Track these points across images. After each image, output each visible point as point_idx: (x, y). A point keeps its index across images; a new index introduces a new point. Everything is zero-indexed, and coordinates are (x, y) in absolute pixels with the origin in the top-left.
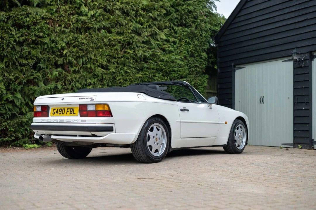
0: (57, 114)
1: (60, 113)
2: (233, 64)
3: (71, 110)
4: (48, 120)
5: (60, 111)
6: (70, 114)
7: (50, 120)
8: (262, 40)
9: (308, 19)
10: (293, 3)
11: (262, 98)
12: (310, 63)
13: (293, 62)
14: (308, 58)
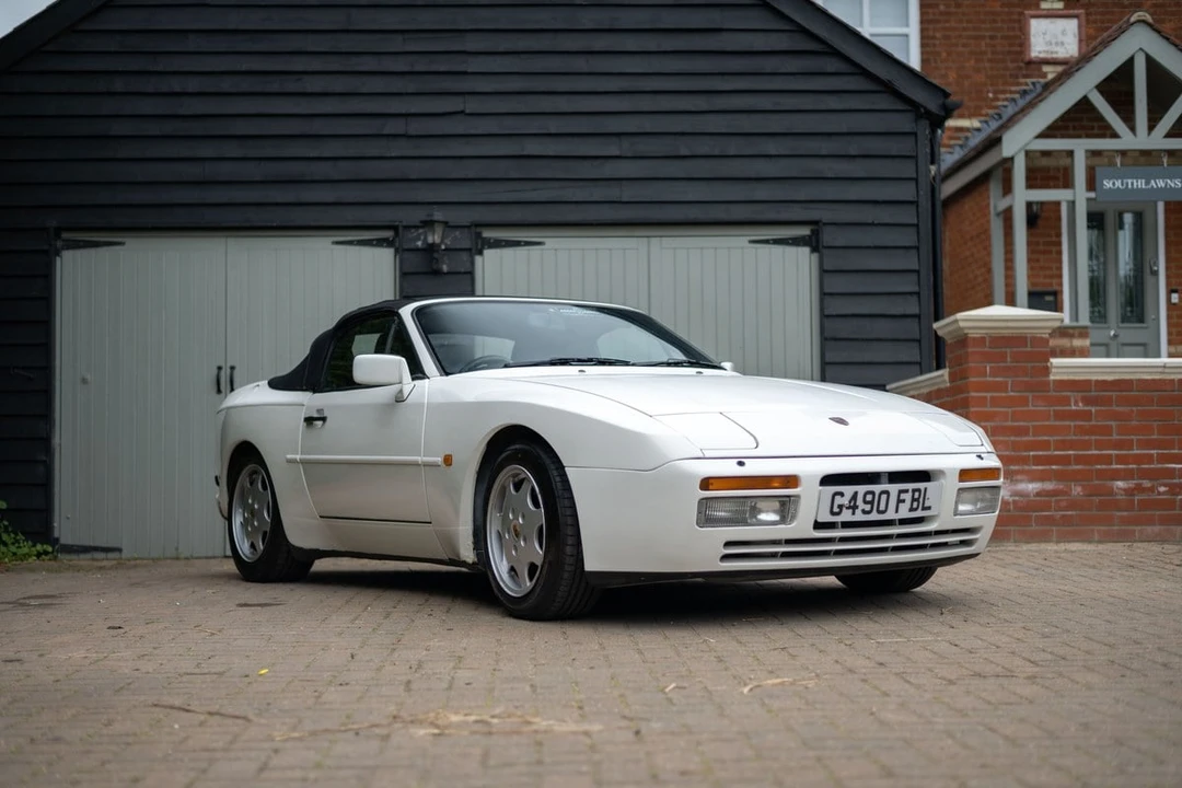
2: (52, 223)
8: (233, 150)
9: (467, 111)
10: (397, 44)
11: (229, 370)
12: (473, 263)
13: (397, 251)
14: (466, 244)
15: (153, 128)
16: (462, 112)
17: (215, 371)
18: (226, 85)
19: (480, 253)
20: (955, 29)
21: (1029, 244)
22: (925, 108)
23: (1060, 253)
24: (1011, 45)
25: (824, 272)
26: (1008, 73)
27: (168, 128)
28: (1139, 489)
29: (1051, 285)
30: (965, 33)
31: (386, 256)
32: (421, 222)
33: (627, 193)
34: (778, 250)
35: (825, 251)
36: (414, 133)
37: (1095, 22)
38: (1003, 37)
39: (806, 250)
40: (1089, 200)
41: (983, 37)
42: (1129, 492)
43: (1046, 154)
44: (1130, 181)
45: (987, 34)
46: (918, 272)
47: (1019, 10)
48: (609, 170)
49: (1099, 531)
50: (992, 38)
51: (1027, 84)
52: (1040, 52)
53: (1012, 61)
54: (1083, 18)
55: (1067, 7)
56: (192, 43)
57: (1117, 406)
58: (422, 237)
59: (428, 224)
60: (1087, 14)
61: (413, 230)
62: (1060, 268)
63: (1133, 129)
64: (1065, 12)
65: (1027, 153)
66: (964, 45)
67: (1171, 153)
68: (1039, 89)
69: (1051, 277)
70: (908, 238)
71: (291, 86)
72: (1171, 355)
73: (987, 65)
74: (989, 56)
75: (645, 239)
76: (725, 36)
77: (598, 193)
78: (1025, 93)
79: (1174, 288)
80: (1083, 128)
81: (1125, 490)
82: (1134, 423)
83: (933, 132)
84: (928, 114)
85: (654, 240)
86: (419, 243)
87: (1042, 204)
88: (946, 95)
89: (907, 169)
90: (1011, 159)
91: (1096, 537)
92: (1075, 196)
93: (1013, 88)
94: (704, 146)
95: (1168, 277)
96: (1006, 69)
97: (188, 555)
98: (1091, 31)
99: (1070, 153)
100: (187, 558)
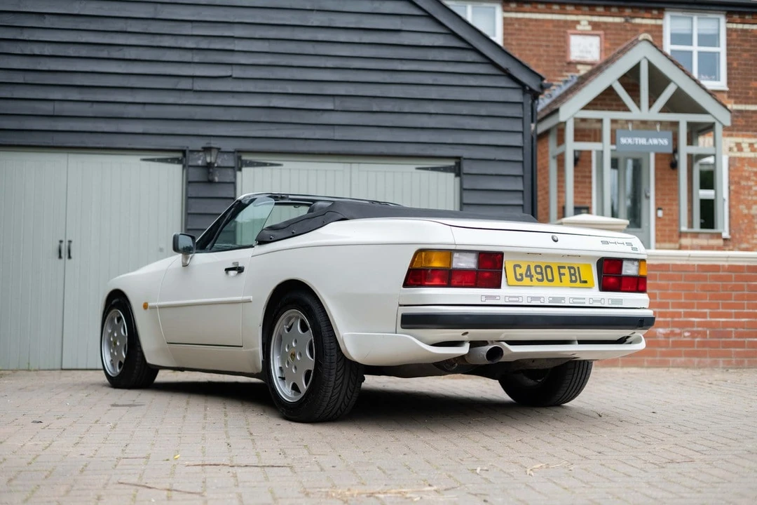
0: (531, 281)
1: (540, 277)
3: (572, 271)
4: (510, 297)
5: (537, 273)
6: (572, 281)
7: (518, 297)
9: (234, 76)
10: (187, 29)
11: (67, 244)
12: (235, 176)
13: (184, 167)
14: (231, 164)
15: (18, 78)
16: (230, 76)
17: (58, 243)
18: (71, 51)
19: (240, 170)
20: (525, 40)
21: (576, 177)
22: (529, 87)
23: (590, 183)
24: (559, 51)
25: (463, 190)
26: (556, 69)
27: (30, 78)
28: (672, 333)
29: (585, 203)
30: (531, 43)
31: (177, 169)
32: (203, 148)
33: (339, 134)
34: (435, 174)
35: (464, 177)
36: (198, 89)
37: (610, 39)
38: (554, 46)
39: (452, 175)
40: (612, 150)
41: (541, 46)
42: (667, 336)
43: (584, 120)
44: (636, 139)
45: (544, 43)
46: (522, 191)
47: (562, 29)
48: (326, 118)
49: (647, 361)
50: (547, 46)
51: (567, 76)
52: (576, 57)
53: (560, 61)
54: (603, 37)
55: (593, 29)
56: (48, 22)
57: (660, 280)
58: (202, 158)
59: (207, 150)
60: (606, 34)
61: (195, 153)
62: (591, 193)
63: (639, 106)
64: (593, 32)
65: (575, 119)
66: (530, 50)
67: (661, 123)
68: (575, 80)
69: (587, 198)
70: (517, 170)
71: (116, 53)
72: (657, 248)
73: (544, 63)
74: (545, 58)
75: (349, 165)
76: (403, 34)
77: (319, 133)
78: (566, 82)
79: (660, 206)
80: (607, 105)
81: (664, 334)
82: (670, 292)
83: (533, 101)
84: (531, 90)
85: (355, 166)
86: (200, 162)
87: (581, 152)
88: (542, 79)
89: (517, 126)
90: (565, 123)
91: (646, 364)
92: (603, 147)
93: (560, 79)
94: (388, 106)
95: (656, 200)
96: (555, 66)
97: (37, 368)
98: (608, 45)
99: (600, 121)
100: (35, 370)
